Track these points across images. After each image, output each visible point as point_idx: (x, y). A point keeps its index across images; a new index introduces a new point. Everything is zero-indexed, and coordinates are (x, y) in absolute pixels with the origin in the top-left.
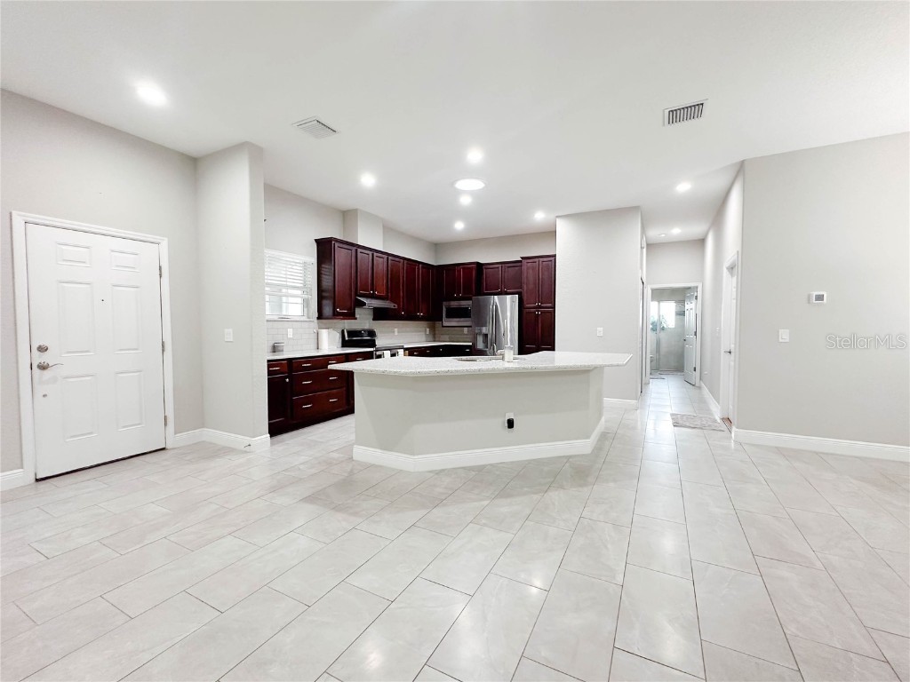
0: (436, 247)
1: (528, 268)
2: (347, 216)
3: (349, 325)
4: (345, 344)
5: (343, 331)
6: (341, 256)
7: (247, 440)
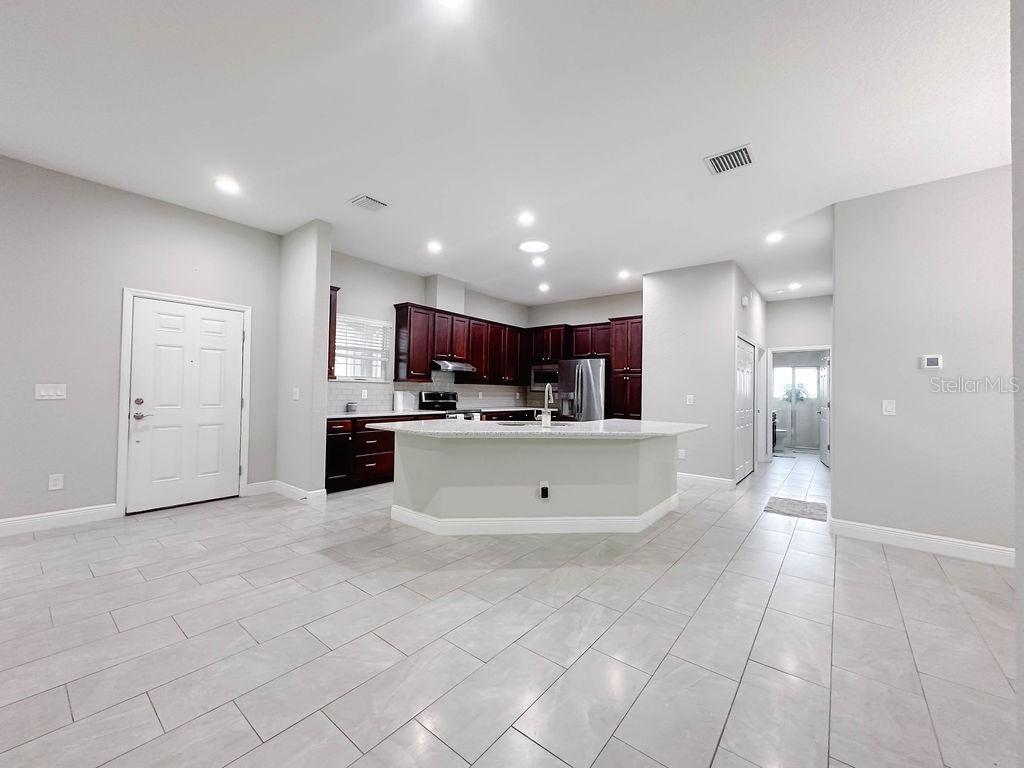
0: (529, 309)
1: (617, 330)
2: (428, 281)
3: (426, 388)
4: (422, 406)
5: (420, 394)
6: (416, 320)
7: (303, 493)
